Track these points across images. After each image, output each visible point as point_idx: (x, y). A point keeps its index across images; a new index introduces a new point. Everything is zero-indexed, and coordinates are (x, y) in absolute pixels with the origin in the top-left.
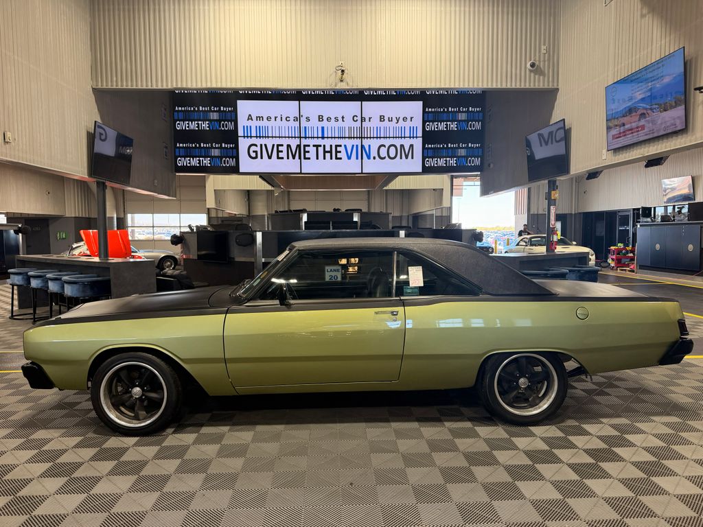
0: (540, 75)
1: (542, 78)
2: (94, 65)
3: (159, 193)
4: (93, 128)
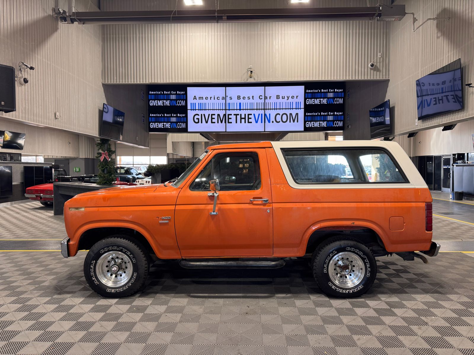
0: (377, 71)
1: (378, 73)
2: (103, 71)
3: (139, 145)
4: (102, 107)
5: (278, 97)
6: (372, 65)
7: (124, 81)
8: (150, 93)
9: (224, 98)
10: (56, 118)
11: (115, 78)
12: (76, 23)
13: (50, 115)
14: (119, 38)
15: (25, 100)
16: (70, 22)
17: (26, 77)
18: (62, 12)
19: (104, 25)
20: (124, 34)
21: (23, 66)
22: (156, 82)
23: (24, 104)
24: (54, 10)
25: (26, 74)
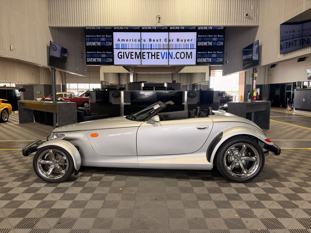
0: (250, 20)
3: (79, 74)
4: (49, 44)
5: (178, 40)
6: (247, 15)
7: (65, 24)
8: (87, 36)
9: (140, 40)
10: (11, 50)
13: (6, 47)
22: (89, 25)
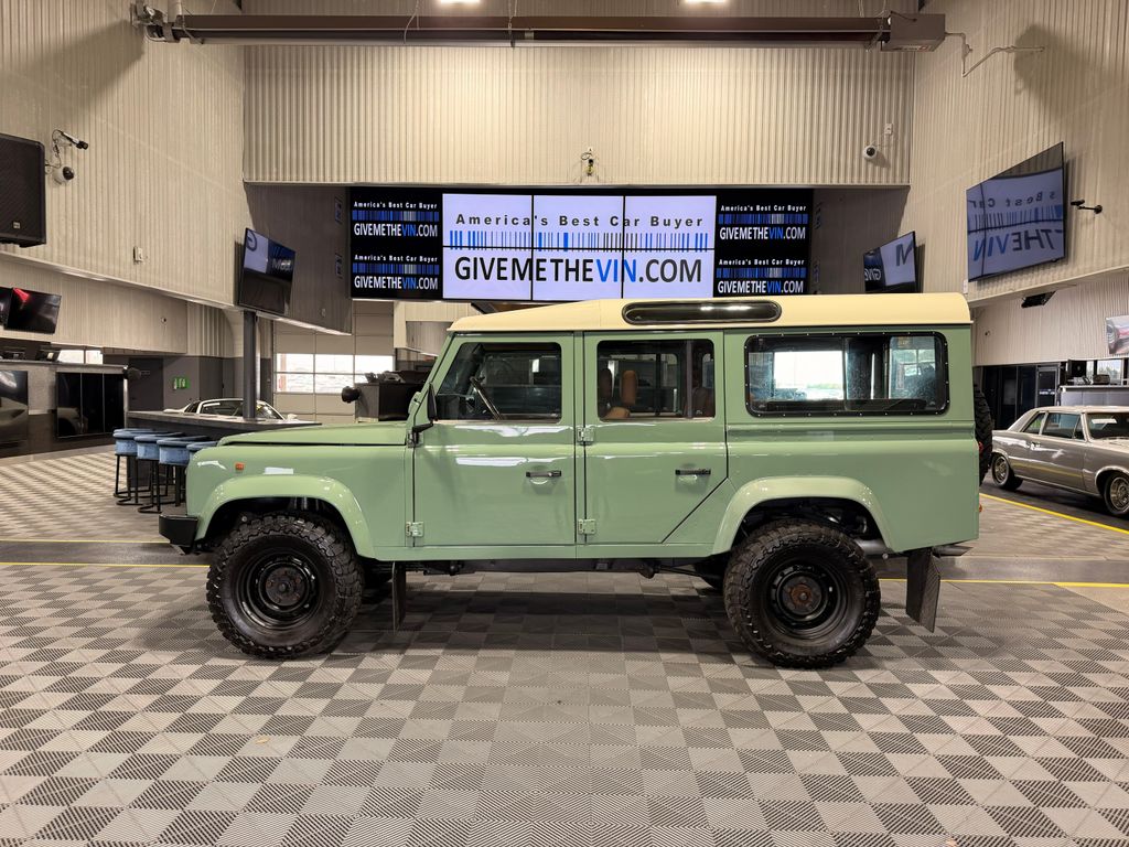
0: (882, 166)
1: (884, 170)
2: (247, 151)
3: (327, 328)
4: (243, 237)
5: (654, 221)
6: (871, 152)
7: (294, 176)
8: (356, 205)
9: (529, 222)
10: (136, 261)
11: (274, 170)
12: (184, 41)
13: (123, 254)
14: (284, 75)
15: (66, 217)
16: (172, 38)
17: (69, 165)
18: (152, 14)
19: (249, 47)
20: (297, 68)
21: (63, 140)
22: (369, 180)
23: (64, 227)
24: (134, 9)
25: (70, 158)
